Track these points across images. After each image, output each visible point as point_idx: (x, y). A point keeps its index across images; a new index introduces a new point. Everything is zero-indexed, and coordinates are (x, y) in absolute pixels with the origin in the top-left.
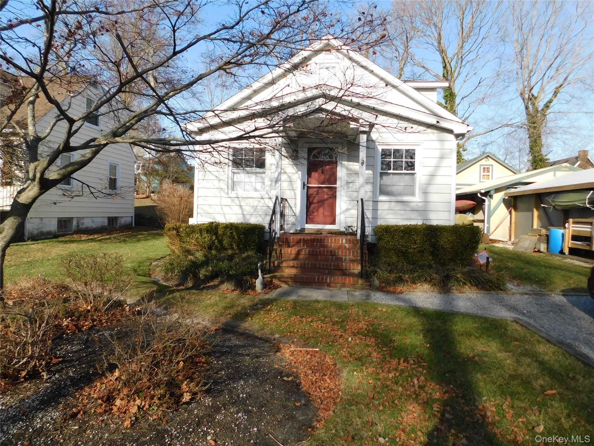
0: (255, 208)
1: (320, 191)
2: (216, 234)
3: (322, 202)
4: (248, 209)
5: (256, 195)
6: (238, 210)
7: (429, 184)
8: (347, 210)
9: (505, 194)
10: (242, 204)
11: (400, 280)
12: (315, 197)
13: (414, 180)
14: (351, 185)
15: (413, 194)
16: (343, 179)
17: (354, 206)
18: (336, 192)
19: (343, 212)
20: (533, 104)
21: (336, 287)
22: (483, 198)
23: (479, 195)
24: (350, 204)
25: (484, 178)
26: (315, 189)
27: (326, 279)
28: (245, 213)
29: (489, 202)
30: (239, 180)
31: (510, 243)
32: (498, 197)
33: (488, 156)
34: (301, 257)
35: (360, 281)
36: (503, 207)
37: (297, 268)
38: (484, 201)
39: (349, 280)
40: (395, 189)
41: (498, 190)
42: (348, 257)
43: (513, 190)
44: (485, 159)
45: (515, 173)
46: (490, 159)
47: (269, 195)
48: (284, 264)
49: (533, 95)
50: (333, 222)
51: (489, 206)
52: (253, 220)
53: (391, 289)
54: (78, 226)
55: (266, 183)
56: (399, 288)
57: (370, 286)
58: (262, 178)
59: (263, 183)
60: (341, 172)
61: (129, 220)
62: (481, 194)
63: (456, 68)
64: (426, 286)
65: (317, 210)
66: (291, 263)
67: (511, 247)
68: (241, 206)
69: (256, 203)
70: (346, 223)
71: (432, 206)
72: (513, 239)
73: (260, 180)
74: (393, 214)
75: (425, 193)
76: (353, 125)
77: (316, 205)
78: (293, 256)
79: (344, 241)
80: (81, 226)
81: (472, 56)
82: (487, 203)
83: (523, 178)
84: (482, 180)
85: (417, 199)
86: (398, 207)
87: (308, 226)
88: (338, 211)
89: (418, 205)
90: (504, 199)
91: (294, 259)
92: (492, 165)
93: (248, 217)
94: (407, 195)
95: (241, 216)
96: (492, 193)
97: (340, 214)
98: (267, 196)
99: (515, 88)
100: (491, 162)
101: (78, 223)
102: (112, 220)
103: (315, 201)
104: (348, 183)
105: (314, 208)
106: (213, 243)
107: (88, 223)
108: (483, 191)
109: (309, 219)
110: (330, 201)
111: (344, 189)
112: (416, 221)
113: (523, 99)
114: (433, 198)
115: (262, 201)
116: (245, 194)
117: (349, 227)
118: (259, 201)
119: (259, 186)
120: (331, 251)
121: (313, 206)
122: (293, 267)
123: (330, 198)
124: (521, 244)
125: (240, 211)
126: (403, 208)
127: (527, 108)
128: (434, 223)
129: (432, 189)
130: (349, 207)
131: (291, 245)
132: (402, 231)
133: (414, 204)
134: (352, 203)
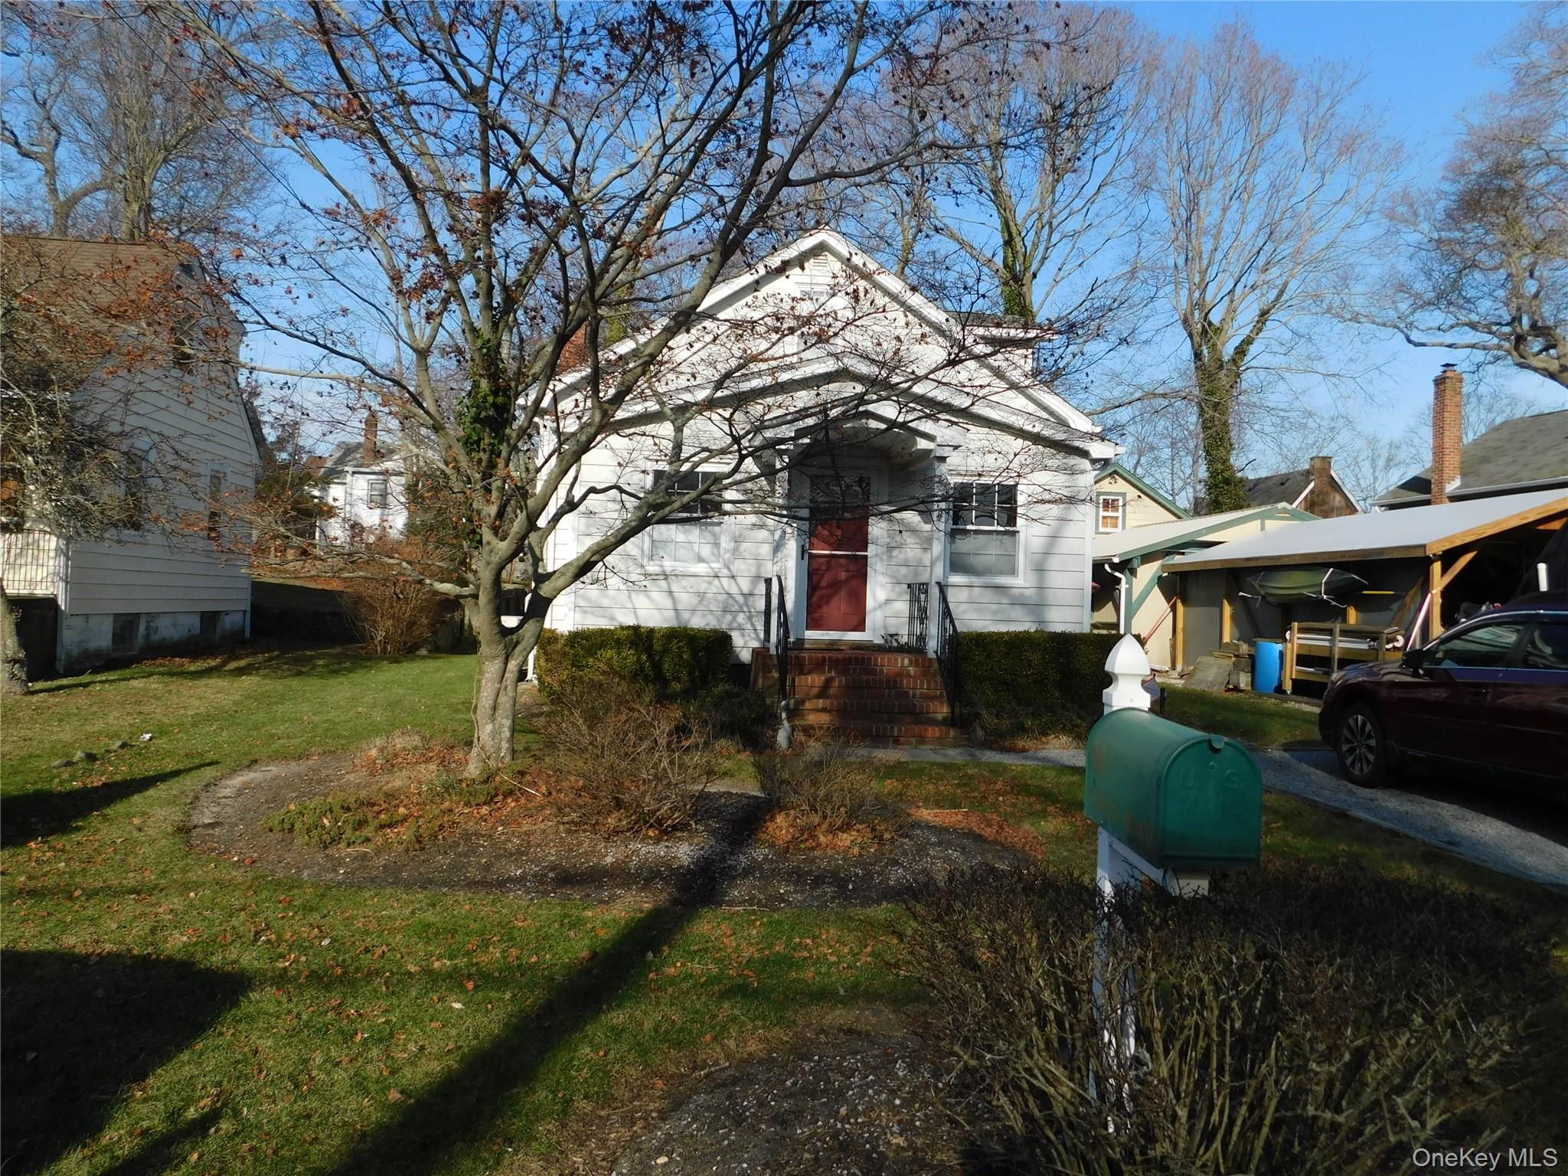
0: (701, 596)
1: (833, 562)
2: (649, 651)
3: (836, 586)
4: (685, 599)
5: (701, 568)
6: (660, 598)
7: (1047, 553)
8: (888, 601)
9: (1163, 566)
10: (674, 588)
11: (1020, 730)
12: (822, 577)
13: (1015, 544)
14: (895, 553)
15: (1012, 571)
16: (881, 542)
17: (900, 594)
18: (865, 565)
19: (880, 606)
20: (1213, 348)
21: (909, 743)
22: (1117, 574)
23: (1107, 567)
24: (893, 590)
25: (1105, 525)
26: (822, 560)
27: (892, 729)
28: (680, 607)
29: (1130, 583)
30: (664, 537)
31: (1175, 674)
32: (1147, 572)
33: (1115, 472)
34: (832, 691)
35: (952, 733)
36: (1156, 593)
37: (829, 712)
38: (1119, 581)
39: (933, 732)
40: (978, 561)
41: (1147, 557)
42: (918, 692)
43: (1178, 559)
44: (1108, 480)
45: (1179, 518)
46: (1120, 480)
47: (729, 569)
48: (808, 705)
49: (1210, 324)
50: (860, 626)
51: (1129, 591)
52: (697, 622)
53: (1007, 743)
54: (148, 636)
55: (723, 545)
56: (1021, 744)
57: (969, 740)
58: (714, 535)
59: (717, 545)
60: (877, 529)
62: (1113, 566)
63: (1035, 246)
64: (1064, 739)
65: (828, 603)
66: (821, 703)
67: (1179, 683)
68: (670, 592)
69: (703, 587)
70: (885, 628)
71: (1051, 596)
72: (1179, 668)
73: (710, 539)
74: (977, 610)
75: (1040, 570)
76: (922, 444)
77: (824, 591)
78: (815, 691)
79: (906, 661)
80: (154, 637)
81: (1074, 224)
82: (1123, 586)
83: (1200, 532)
84: (1101, 529)
85: (1022, 581)
86: (988, 596)
87: (810, 634)
88: (870, 603)
89: (1022, 595)
90: (1160, 578)
91: (819, 696)
92: (1124, 495)
93: (686, 615)
94: (1001, 573)
95: (672, 613)
96: (1135, 562)
97: (875, 609)
98: (725, 572)
99: (1170, 304)
100: (1121, 486)
101: (148, 628)
103: (823, 584)
104: (890, 549)
105: (821, 598)
106: (642, 668)
107: (167, 630)
108: (1116, 560)
109: (814, 623)
110: (854, 583)
111: (882, 560)
112: (1023, 624)
113: (1190, 335)
114: (1055, 580)
115: (716, 582)
116: (680, 567)
117: (892, 636)
118: (710, 583)
119: (706, 551)
120: (888, 681)
121: (819, 593)
122: (824, 710)
123: (853, 577)
124: (1199, 675)
125: (669, 604)
126: (996, 599)
127: (1198, 356)
128: (1058, 628)
129: (1054, 563)
130: (893, 596)
131: (806, 669)
132: (1007, 643)
133: (1015, 591)
134: (898, 588)
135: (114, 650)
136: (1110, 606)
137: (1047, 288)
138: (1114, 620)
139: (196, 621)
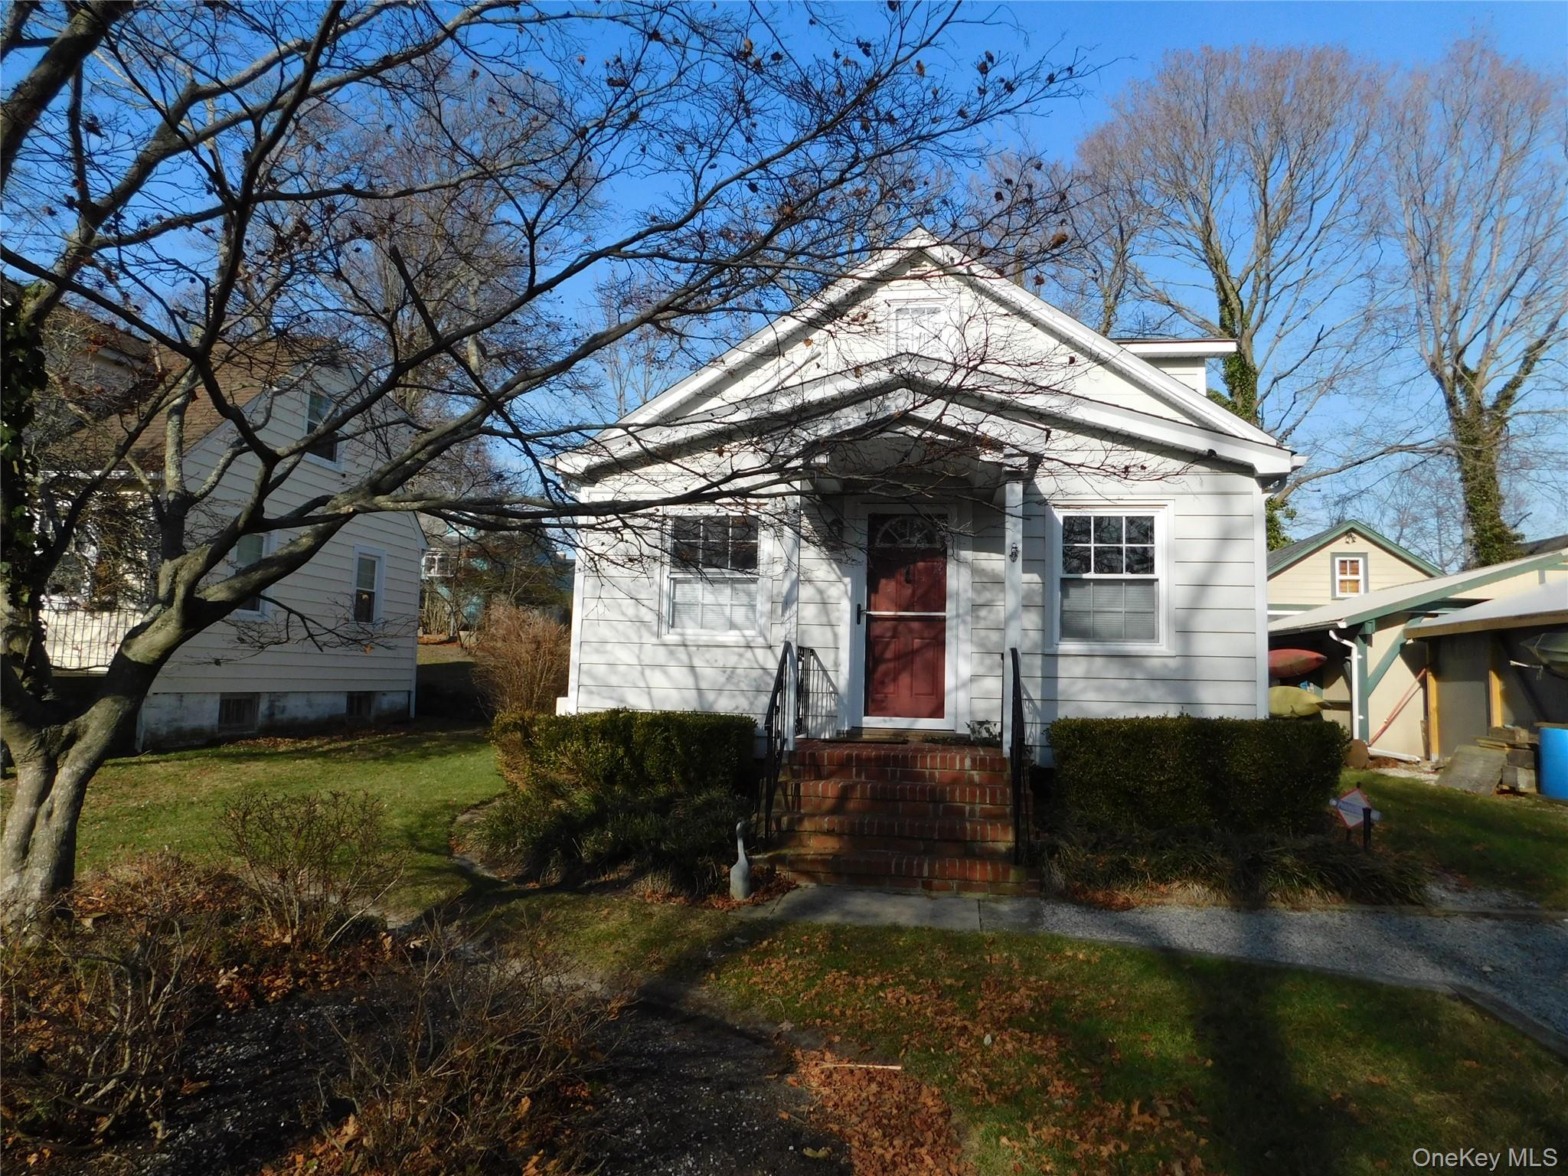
0: (731, 673)
1: (901, 627)
2: (627, 741)
3: (906, 658)
4: (709, 675)
5: (731, 637)
6: (681, 675)
7: (1193, 608)
8: (975, 678)
9: (1407, 633)
10: (697, 662)
11: (1123, 872)
12: (888, 644)
13: (1152, 600)
14: (983, 613)
15: (1151, 635)
16: (963, 596)
17: (991, 668)
18: (944, 630)
19: (964, 685)
20: (1468, 392)
21: (947, 888)
22: (1346, 642)
23: (1332, 634)
24: (982, 663)
25: (1343, 590)
26: (888, 624)
27: (920, 866)
28: (703, 685)
29: (1362, 652)
30: (689, 598)
31: (1428, 766)
32: (1386, 640)
33: (1353, 530)
34: (852, 805)
35: (1013, 875)
36: (1400, 665)
37: (840, 835)
38: (1348, 651)
39: (980, 872)
40: (1100, 622)
41: (1385, 621)
42: (978, 808)
43: (1426, 622)
44: (1343, 539)
45: (1431, 576)
46: (1358, 539)
47: (765, 639)
48: (807, 825)
49: (1465, 369)
50: (938, 712)
51: (1363, 664)
52: (725, 705)
53: (1100, 896)
54: (271, 715)
55: (759, 607)
56: (1122, 896)
57: (1042, 886)
58: (749, 594)
59: (752, 607)
60: (957, 579)
61: (400, 700)
62: (1340, 632)
63: (1253, 304)
64: (1196, 890)
65: (895, 679)
66: (825, 823)
67: (1432, 779)
68: (692, 668)
69: (732, 660)
70: (971, 713)
71: (1203, 669)
72: (1435, 756)
73: (744, 599)
74: (1099, 689)
75: (1184, 632)
77: (891, 665)
78: (829, 803)
79: (968, 763)
80: (278, 716)
81: (1293, 274)
82: (1355, 656)
83: (1454, 588)
84: (1339, 595)
85: (1162, 647)
86: (1113, 670)
87: (871, 722)
88: (949, 681)
89: (1166, 666)
90: (1403, 646)
91: (833, 811)
92: (1364, 555)
93: (711, 696)
94: (1136, 637)
95: (692, 695)
96: (1369, 628)
97: (957, 688)
98: (760, 641)
99: (1413, 355)
100: (1360, 545)
101: (271, 707)
102: (359, 700)
103: (889, 655)
104: (976, 607)
105: (886, 674)
106: (619, 765)
107: (296, 709)
108: (1343, 625)
109: (873, 706)
110: (929, 654)
111: (964, 622)
112: (1162, 709)
113: (1440, 380)
114: (1206, 645)
115: (749, 654)
116: (705, 636)
117: (981, 723)
118: (741, 655)
119: (739, 615)
120: (933, 790)
121: (882, 668)
122: (830, 833)
123: (926, 646)
124: (1459, 771)
125: (689, 681)
126: (1126, 673)
127: (1451, 402)
128: (1213, 713)
129: (1203, 621)
130: (981, 671)
131: (825, 771)
132: (1125, 736)
133: (1156, 662)
134: (988, 661)
135: (220, 729)
136: (1341, 680)
137: (1269, 345)
138: (1347, 699)
139: (343, 702)
